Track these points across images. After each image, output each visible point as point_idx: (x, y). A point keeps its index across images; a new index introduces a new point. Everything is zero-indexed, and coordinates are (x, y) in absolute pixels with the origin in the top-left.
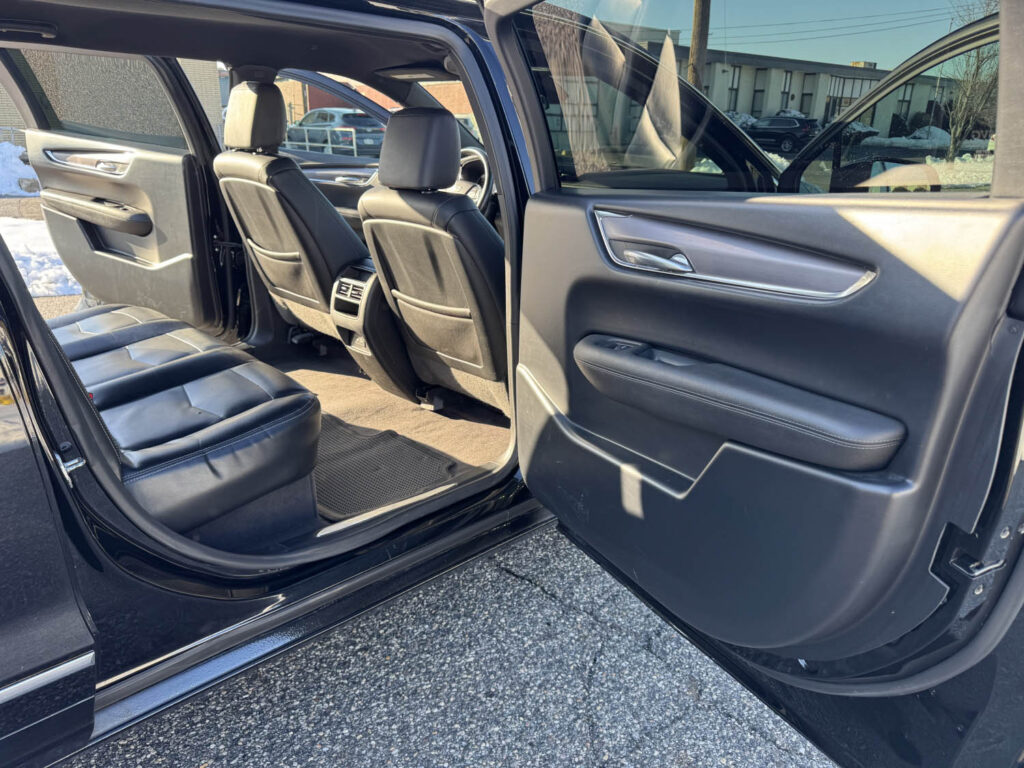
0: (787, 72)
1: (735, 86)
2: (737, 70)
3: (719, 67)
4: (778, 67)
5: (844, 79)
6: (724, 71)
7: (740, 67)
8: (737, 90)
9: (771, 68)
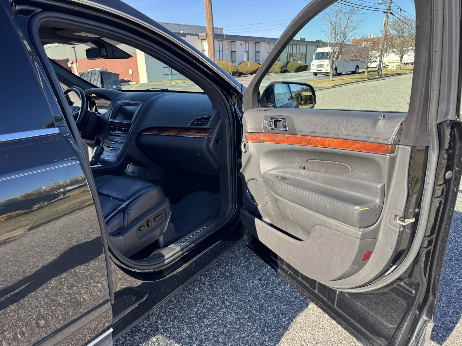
0: (268, 43)
1: (247, 51)
2: (247, 43)
3: (238, 43)
4: (264, 42)
5: (293, 45)
6: (241, 44)
7: (248, 42)
8: (248, 52)
9: (261, 42)
